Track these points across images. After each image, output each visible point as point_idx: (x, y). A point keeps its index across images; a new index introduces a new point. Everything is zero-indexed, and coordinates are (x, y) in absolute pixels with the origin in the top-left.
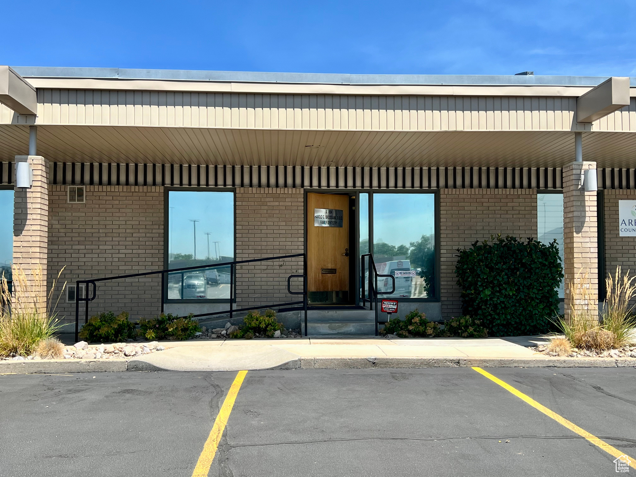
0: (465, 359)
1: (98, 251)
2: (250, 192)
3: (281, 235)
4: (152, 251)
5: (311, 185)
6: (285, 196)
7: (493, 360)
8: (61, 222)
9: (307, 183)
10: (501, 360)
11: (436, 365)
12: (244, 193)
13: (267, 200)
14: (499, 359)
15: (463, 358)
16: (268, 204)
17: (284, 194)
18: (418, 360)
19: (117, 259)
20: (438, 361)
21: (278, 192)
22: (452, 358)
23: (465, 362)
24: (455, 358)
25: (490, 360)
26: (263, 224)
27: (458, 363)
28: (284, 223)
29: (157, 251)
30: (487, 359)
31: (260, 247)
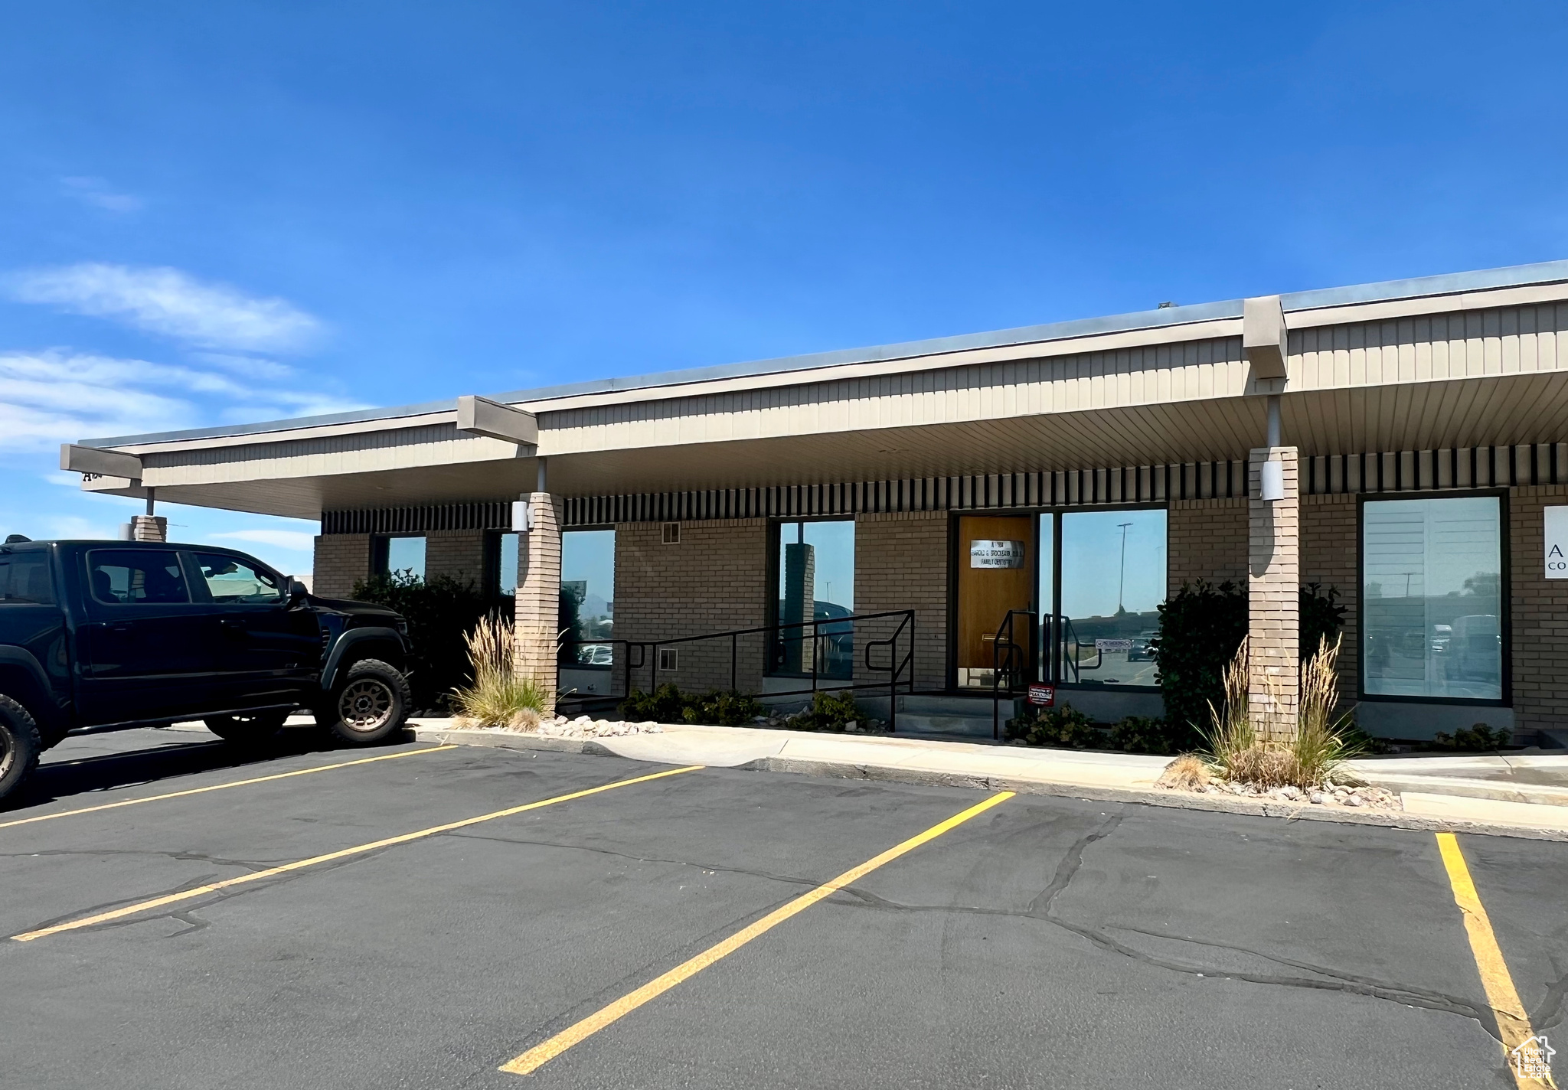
0: (998, 778)
1: (693, 606)
2: (873, 520)
3: (914, 583)
4: (752, 606)
5: (961, 504)
6: (920, 523)
7: (1041, 784)
8: (656, 568)
9: (955, 502)
10: (1054, 785)
11: (952, 783)
12: (865, 521)
13: (896, 530)
14: (1052, 783)
15: (994, 776)
16: (898, 536)
17: (920, 520)
18: (925, 773)
19: (712, 616)
20: (956, 778)
21: (911, 518)
22: (976, 775)
23: (997, 782)
24: (981, 776)
25: (1036, 784)
26: (890, 566)
27: (987, 783)
28: (918, 565)
29: (757, 606)
30: (1032, 781)
31: (884, 601)
